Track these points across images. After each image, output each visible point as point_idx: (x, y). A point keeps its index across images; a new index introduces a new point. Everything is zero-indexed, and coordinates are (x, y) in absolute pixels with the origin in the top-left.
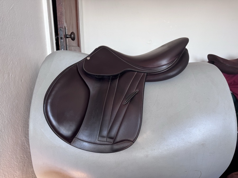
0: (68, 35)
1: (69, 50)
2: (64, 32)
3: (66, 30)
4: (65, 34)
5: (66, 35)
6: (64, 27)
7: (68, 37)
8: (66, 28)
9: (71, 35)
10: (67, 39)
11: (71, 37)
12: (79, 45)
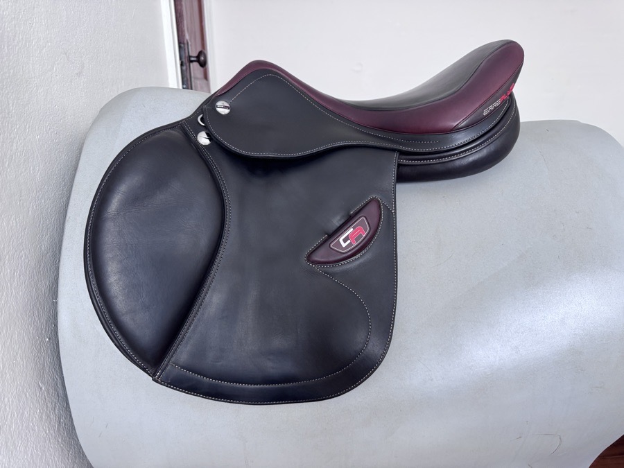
0: (194, 57)
1: (196, 90)
2: (187, 51)
3: (190, 47)
4: (187, 54)
5: (190, 57)
6: (185, 42)
7: (192, 61)
8: (190, 43)
9: (198, 57)
10: (191, 64)
11: (198, 60)
12: (206, 77)
